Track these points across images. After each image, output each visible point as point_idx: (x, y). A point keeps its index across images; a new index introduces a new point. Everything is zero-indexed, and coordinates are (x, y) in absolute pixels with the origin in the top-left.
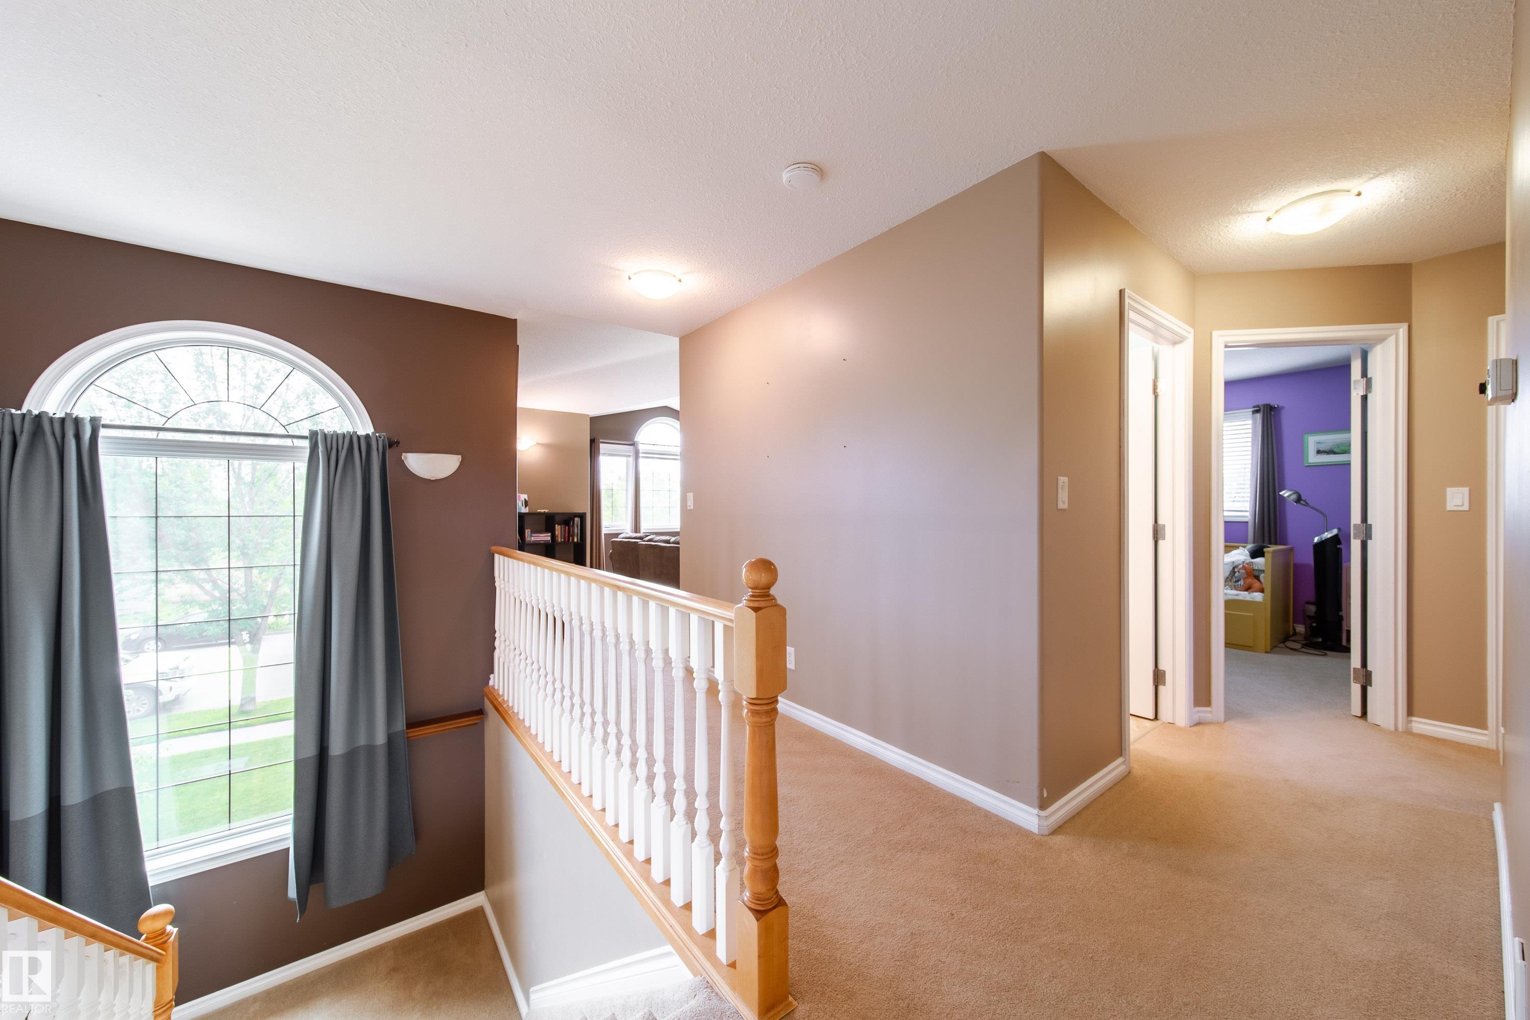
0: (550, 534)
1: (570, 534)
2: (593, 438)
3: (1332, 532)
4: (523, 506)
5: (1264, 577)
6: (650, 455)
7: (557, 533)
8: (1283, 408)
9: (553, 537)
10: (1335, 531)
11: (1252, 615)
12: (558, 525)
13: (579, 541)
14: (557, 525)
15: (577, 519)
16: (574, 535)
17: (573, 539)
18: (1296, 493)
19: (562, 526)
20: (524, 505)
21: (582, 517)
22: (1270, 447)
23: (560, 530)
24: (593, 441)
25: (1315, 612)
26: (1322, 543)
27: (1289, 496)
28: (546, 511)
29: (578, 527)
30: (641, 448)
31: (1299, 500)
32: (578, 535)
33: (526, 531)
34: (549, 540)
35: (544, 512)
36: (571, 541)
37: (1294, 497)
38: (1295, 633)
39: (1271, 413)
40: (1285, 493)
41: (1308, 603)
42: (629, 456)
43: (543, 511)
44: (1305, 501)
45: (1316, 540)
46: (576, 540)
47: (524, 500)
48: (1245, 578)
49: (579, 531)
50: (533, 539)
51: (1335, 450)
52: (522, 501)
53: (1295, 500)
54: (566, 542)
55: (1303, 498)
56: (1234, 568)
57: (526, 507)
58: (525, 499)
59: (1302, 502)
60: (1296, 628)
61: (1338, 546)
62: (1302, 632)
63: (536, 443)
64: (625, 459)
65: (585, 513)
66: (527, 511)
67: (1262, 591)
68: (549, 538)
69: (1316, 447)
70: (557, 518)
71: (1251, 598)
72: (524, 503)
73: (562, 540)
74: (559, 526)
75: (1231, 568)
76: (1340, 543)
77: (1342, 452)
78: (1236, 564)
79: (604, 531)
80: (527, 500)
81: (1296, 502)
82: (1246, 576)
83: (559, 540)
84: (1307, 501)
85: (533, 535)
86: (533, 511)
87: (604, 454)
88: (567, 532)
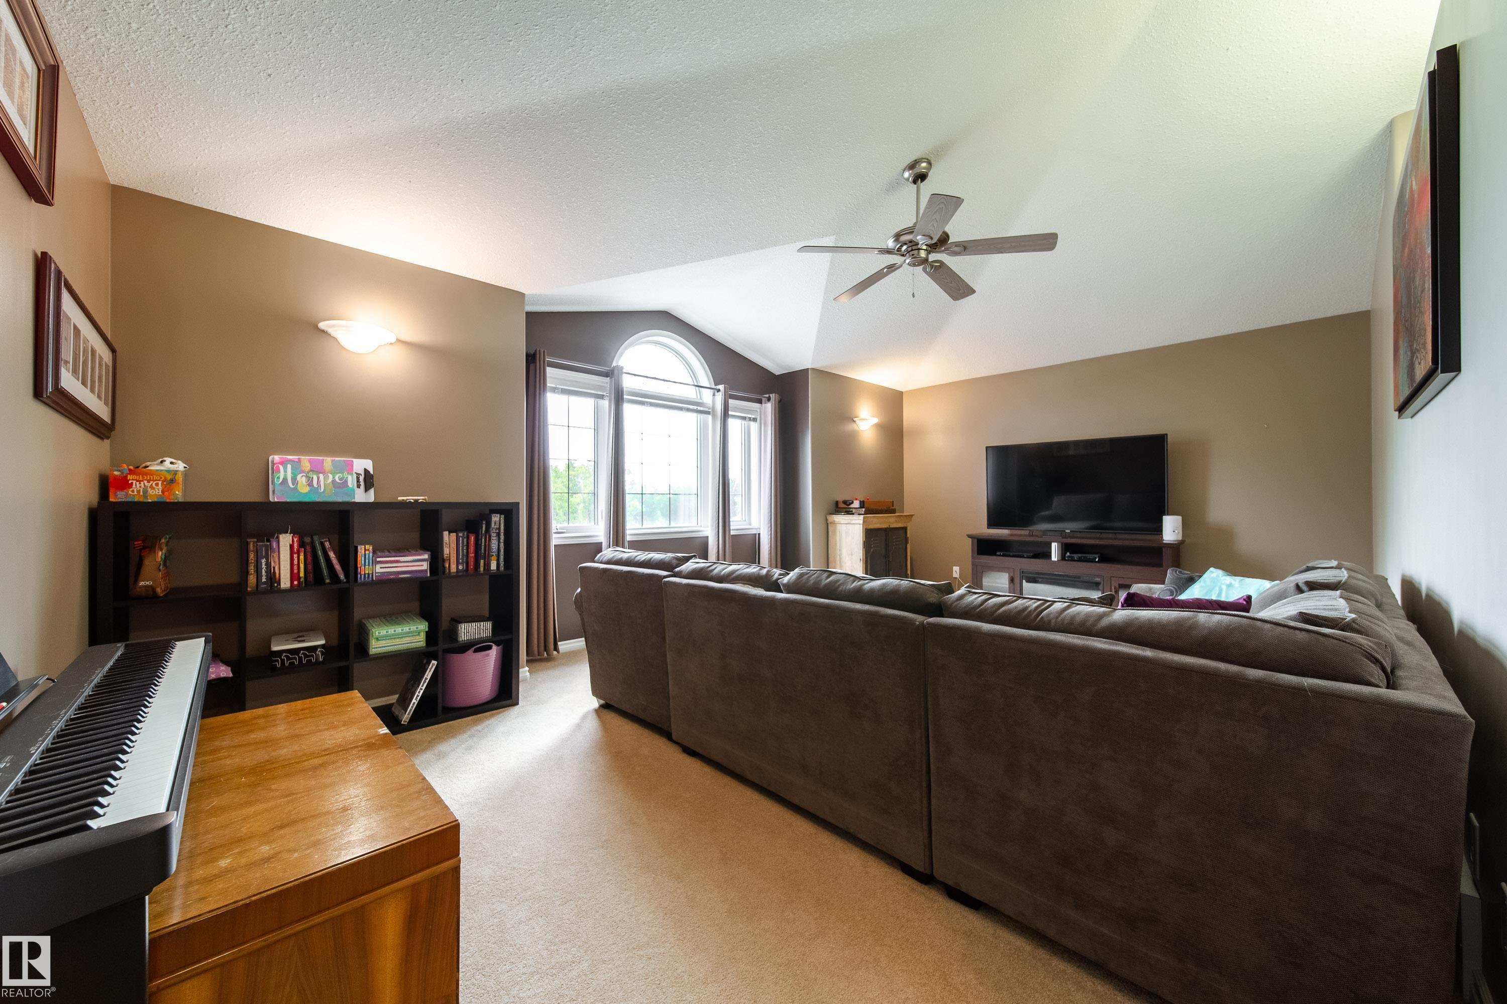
0: (426, 556)
1: (481, 554)
2: (532, 352)
4: (359, 486)
6: (645, 399)
7: (446, 551)
9: (437, 562)
12: (450, 532)
13: (502, 568)
14: (446, 533)
15: (496, 518)
16: (490, 556)
17: (487, 565)
19: (461, 534)
20: (362, 483)
21: (509, 512)
23: (454, 545)
24: (531, 358)
28: (421, 498)
29: (498, 535)
30: (628, 383)
32: (498, 556)
33: (361, 549)
34: (426, 571)
35: (416, 501)
36: (482, 569)
42: (602, 397)
43: (411, 499)
46: (493, 566)
47: (363, 473)
49: (502, 545)
50: (378, 569)
52: (358, 475)
54: (471, 572)
57: (367, 490)
58: (365, 470)
63: (394, 340)
64: (591, 402)
65: (518, 503)
66: (372, 499)
68: (425, 566)
70: (446, 517)
72: (362, 478)
73: (460, 567)
74: (454, 535)
79: (555, 540)
80: (372, 472)
83: (453, 569)
85: (378, 559)
86: (386, 498)
87: (554, 390)
88: (472, 549)
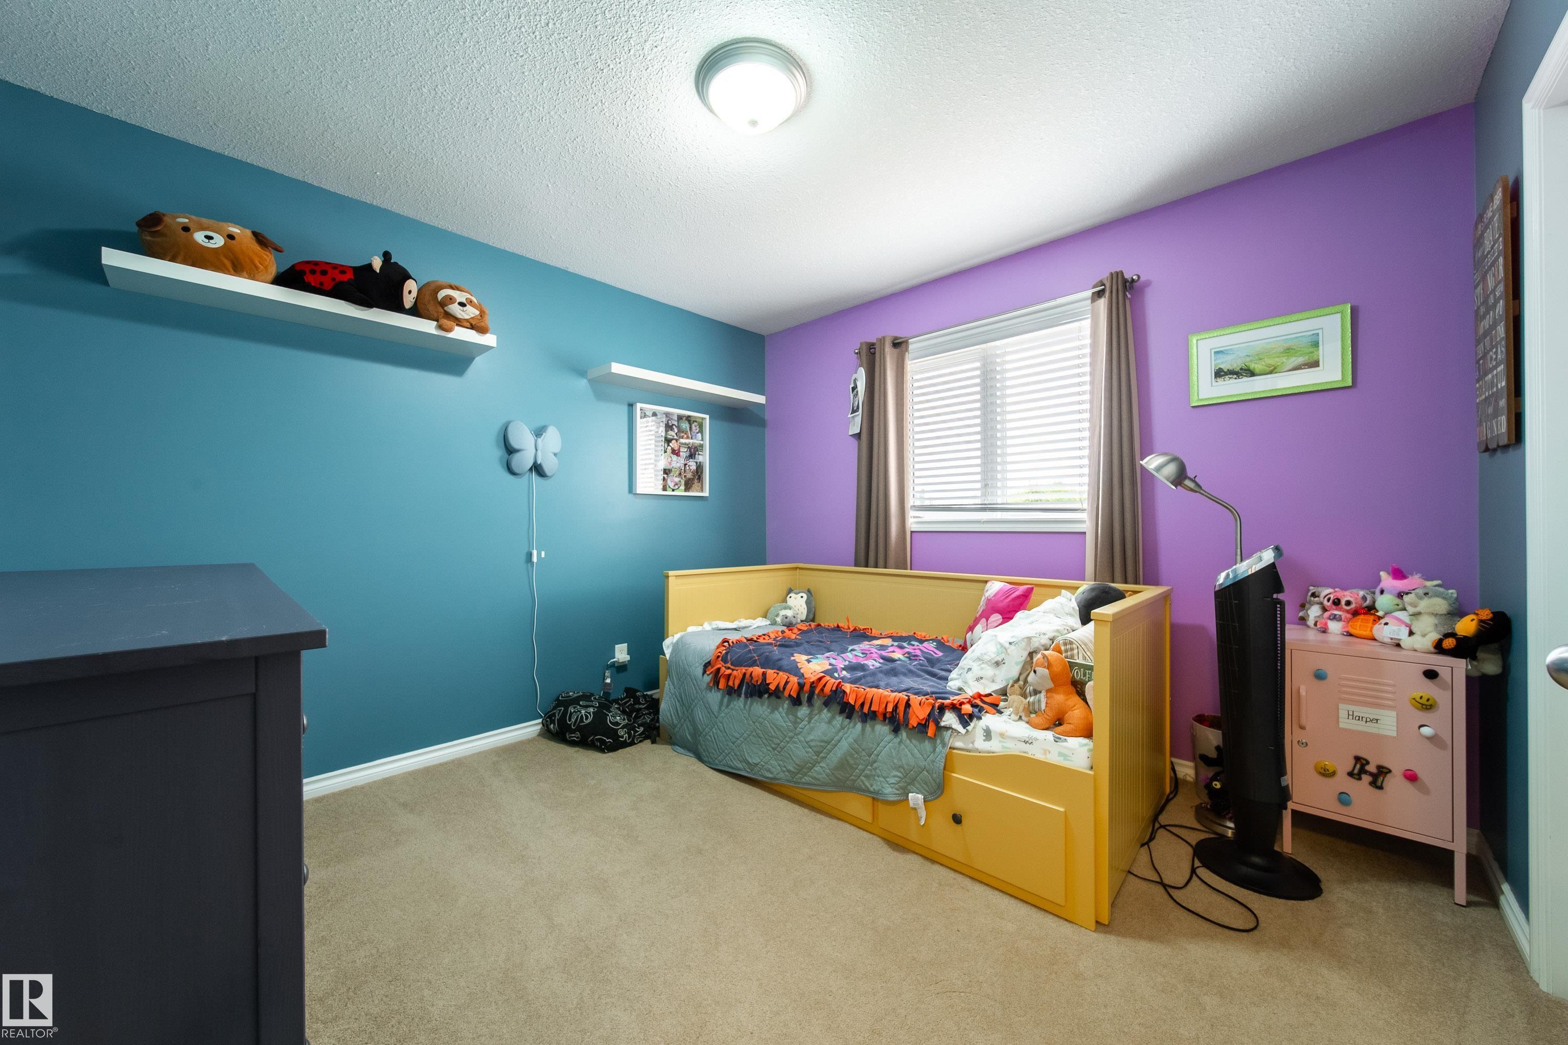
3: (1260, 559)
5: (1094, 687)
8: (1148, 284)
10: (1268, 557)
11: (1062, 809)
18: (1174, 459)
22: (1123, 366)
25: (1218, 748)
26: (1238, 588)
27: (1159, 468)
31: (1180, 478)
37: (1171, 469)
38: (1176, 782)
39: (1125, 295)
40: (1152, 463)
41: (1201, 719)
44: (1193, 481)
45: (1221, 578)
48: (1048, 691)
51: (1253, 366)
53: (1172, 478)
55: (1190, 473)
56: (1031, 655)
59: (1188, 483)
60: (1177, 768)
61: (1275, 596)
62: (1189, 779)
67: (1088, 733)
69: (1213, 363)
71: (1060, 754)
75: (1025, 654)
76: (1279, 588)
77: (1268, 369)
78: (1035, 644)
81: (1172, 483)
82: (1051, 685)
84: (1197, 479)
